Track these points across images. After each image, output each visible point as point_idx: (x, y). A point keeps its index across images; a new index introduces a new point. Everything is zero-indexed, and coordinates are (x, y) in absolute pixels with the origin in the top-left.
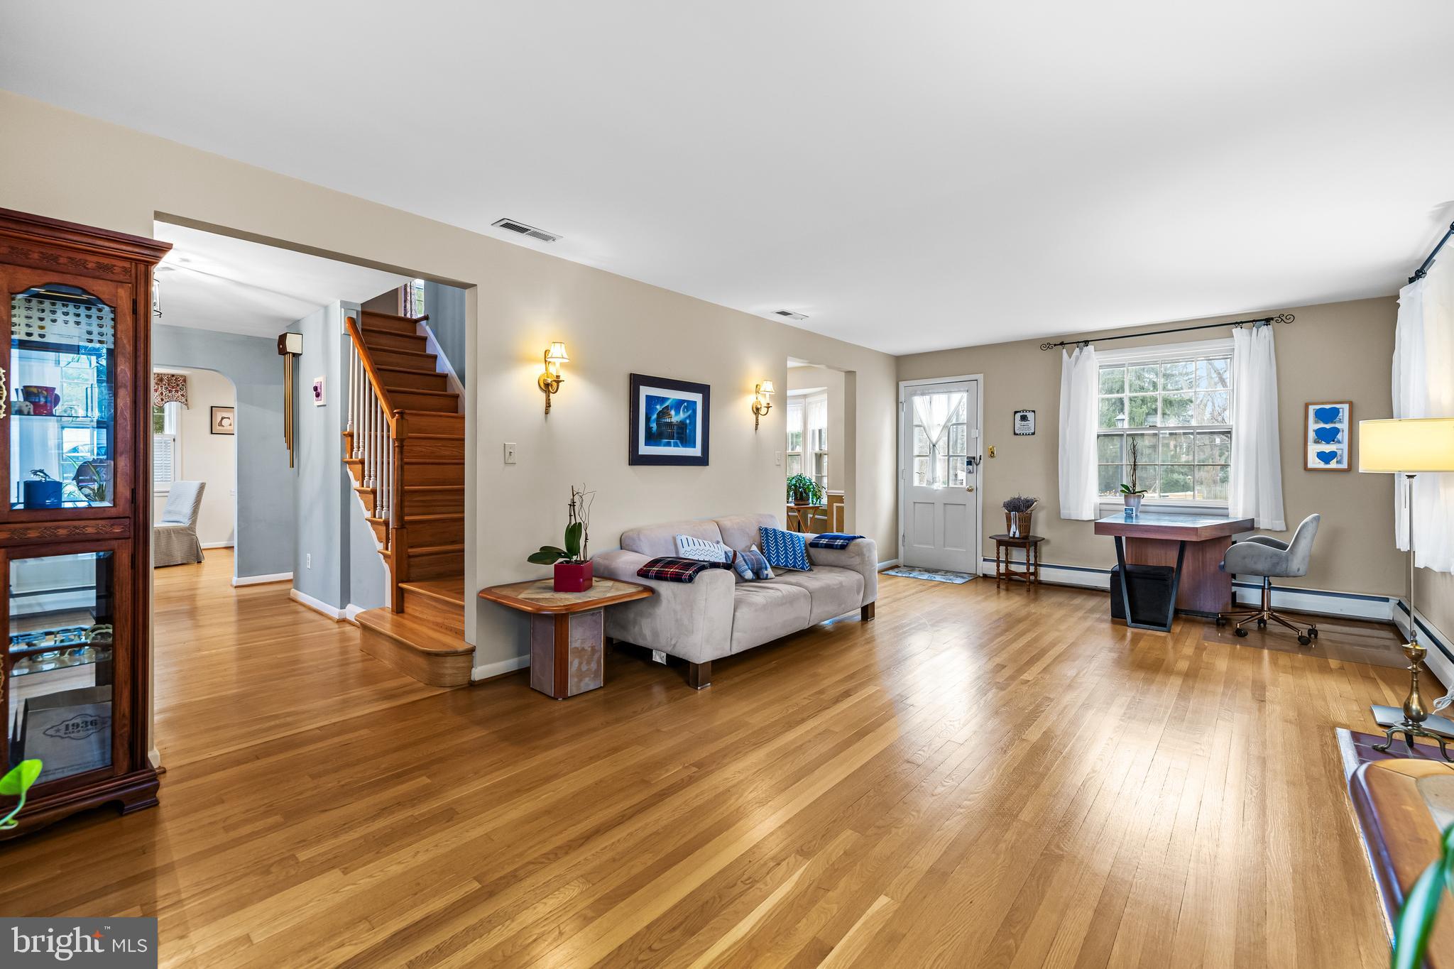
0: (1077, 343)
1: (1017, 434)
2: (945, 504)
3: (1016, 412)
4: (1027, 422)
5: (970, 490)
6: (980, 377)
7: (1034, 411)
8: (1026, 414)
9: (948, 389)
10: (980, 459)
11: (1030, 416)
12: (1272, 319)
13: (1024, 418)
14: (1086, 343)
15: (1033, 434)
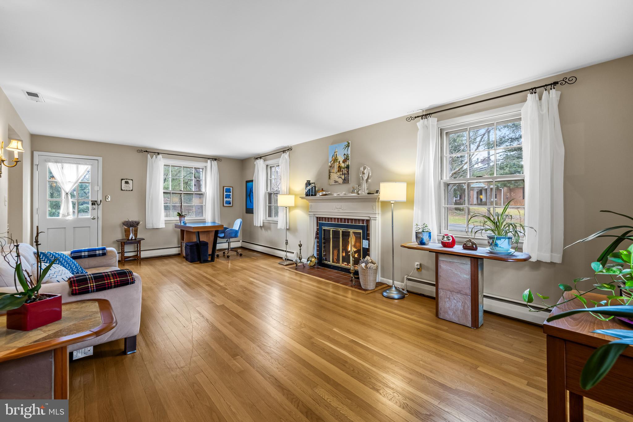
0: (154, 153)
1: (123, 190)
2: (74, 227)
3: (122, 180)
4: (129, 185)
5: (94, 219)
6: (100, 159)
7: (132, 180)
8: (128, 181)
9: (77, 162)
10: (101, 202)
11: (130, 182)
12: (217, 159)
13: (127, 183)
14: (158, 154)
15: (132, 190)
